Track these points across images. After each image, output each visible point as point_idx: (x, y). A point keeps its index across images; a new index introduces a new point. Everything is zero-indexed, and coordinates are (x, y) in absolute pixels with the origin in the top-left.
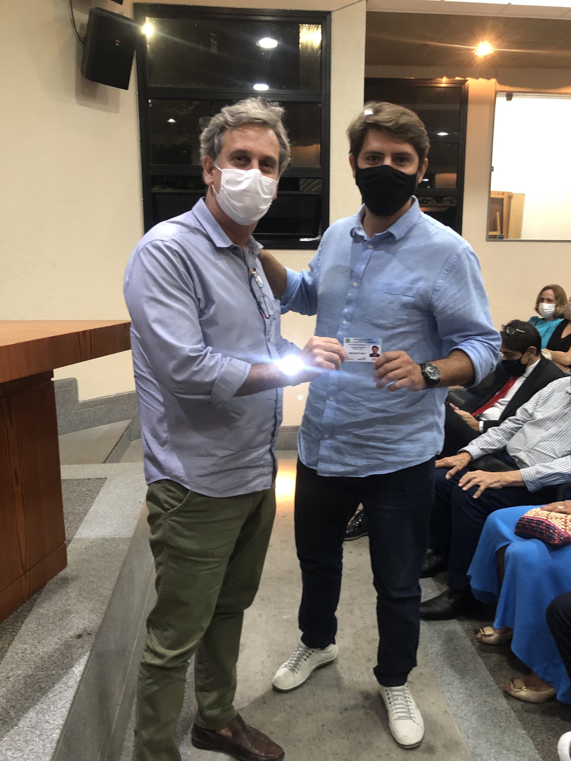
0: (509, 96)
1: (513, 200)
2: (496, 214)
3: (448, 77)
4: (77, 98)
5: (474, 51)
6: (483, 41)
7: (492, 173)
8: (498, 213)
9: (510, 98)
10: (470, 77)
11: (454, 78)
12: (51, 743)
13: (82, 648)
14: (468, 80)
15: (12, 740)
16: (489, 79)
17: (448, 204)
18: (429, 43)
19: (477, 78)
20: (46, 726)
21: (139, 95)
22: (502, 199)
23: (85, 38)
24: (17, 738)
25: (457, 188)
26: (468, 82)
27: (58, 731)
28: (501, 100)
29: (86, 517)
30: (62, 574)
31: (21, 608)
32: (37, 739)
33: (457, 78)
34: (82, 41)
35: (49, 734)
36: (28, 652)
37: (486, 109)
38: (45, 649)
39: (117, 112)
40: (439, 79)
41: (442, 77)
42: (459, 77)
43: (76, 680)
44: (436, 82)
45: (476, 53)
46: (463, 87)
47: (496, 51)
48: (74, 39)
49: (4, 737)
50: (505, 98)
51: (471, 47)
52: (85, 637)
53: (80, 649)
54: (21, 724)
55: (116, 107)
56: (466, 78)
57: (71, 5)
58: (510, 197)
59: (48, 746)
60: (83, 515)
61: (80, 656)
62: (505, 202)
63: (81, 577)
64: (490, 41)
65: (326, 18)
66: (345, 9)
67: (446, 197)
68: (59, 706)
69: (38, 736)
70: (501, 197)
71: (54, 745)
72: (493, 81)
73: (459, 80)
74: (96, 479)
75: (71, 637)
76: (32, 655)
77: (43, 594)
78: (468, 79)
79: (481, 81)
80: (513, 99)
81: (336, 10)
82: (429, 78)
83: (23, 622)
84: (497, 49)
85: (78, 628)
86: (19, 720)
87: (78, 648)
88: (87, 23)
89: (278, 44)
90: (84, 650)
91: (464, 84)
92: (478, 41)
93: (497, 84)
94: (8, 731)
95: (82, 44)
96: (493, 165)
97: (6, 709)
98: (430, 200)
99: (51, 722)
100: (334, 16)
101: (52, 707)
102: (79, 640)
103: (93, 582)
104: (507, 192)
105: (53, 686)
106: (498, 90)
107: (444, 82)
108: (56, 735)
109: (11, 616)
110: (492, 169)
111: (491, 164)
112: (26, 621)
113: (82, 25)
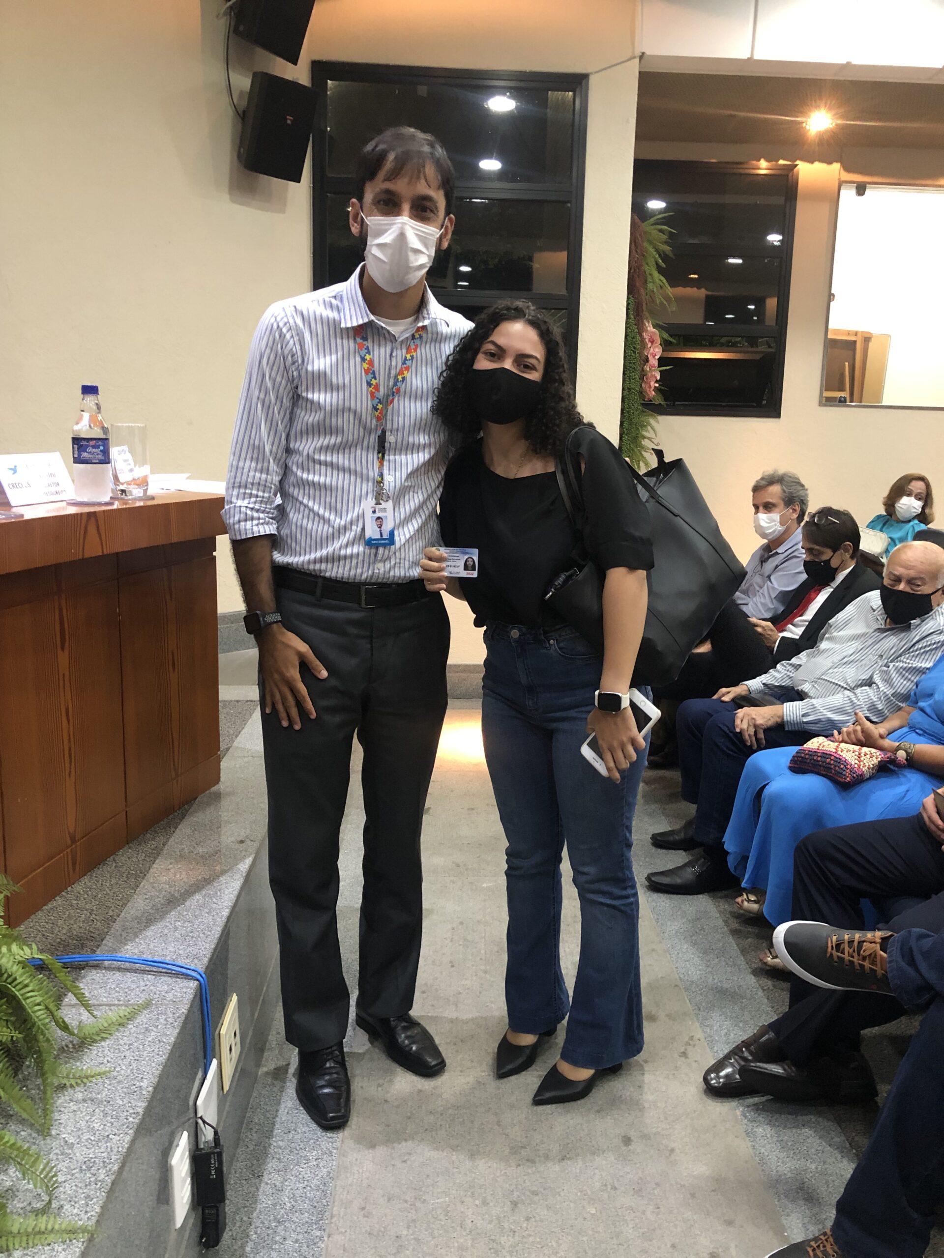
0: (861, 190)
1: (871, 344)
2: (845, 365)
3: (767, 160)
4: (230, 194)
5: (804, 125)
6: (818, 107)
7: (832, 303)
8: (847, 363)
9: (862, 192)
10: (801, 159)
11: (778, 161)
12: (221, 918)
13: (246, 851)
14: (797, 165)
15: (180, 914)
16: (830, 163)
17: (763, 348)
18: (737, 113)
19: (812, 162)
20: (214, 906)
21: (314, 188)
22: (855, 342)
23: (244, 112)
24: (185, 913)
25: (776, 324)
26: (798, 167)
27: (228, 910)
28: (848, 195)
29: (238, 738)
30: (214, 789)
31: (171, 816)
32: (207, 915)
33: (781, 162)
34: (242, 115)
35: (218, 911)
36: (186, 850)
37: (825, 209)
38: (206, 850)
39: (282, 210)
40: (754, 162)
41: (759, 160)
42: (784, 159)
43: (242, 875)
44: (751, 167)
45: (808, 127)
46: (790, 175)
47: (837, 125)
48: (230, 112)
49: (170, 911)
50: (854, 191)
51: (798, 119)
52: (248, 842)
53: (244, 852)
54: (187, 904)
55: (281, 206)
56: (795, 161)
57: (227, 65)
58: (867, 339)
59: (218, 920)
60: (234, 737)
61: (244, 857)
62: (859, 346)
63: (237, 793)
64: (830, 109)
65: (581, 84)
66: (609, 70)
67: (763, 337)
68: (226, 893)
69: (207, 913)
70: (853, 338)
71: (224, 919)
72: (837, 166)
73: (784, 165)
74: (247, 701)
75: (233, 842)
76: (191, 854)
77: (195, 805)
78: (797, 162)
79: (818, 166)
80: (867, 192)
81: (597, 72)
82: (737, 160)
83: (176, 828)
84: (840, 122)
85: (239, 835)
86: (185, 900)
87: (241, 851)
88: (248, 91)
89: (516, 108)
90: (248, 853)
91: (793, 170)
92: (810, 111)
93: (842, 169)
94: (176, 908)
95: (240, 120)
96: (833, 292)
97: (170, 893)
98: (738, 342)
99: (220, 903)
100: (593, 80)
101: (219, 893)
102: (241, 845)
103: (252, 798)
104: (862, 332)
105: (218, 879)
106: (843, 179)
107: (763, 167)
108: (226, 913)
109: (162, 823)
110: (831, 297)
111: (831, 290)
112: (180, 827)
113: (241, 93)
